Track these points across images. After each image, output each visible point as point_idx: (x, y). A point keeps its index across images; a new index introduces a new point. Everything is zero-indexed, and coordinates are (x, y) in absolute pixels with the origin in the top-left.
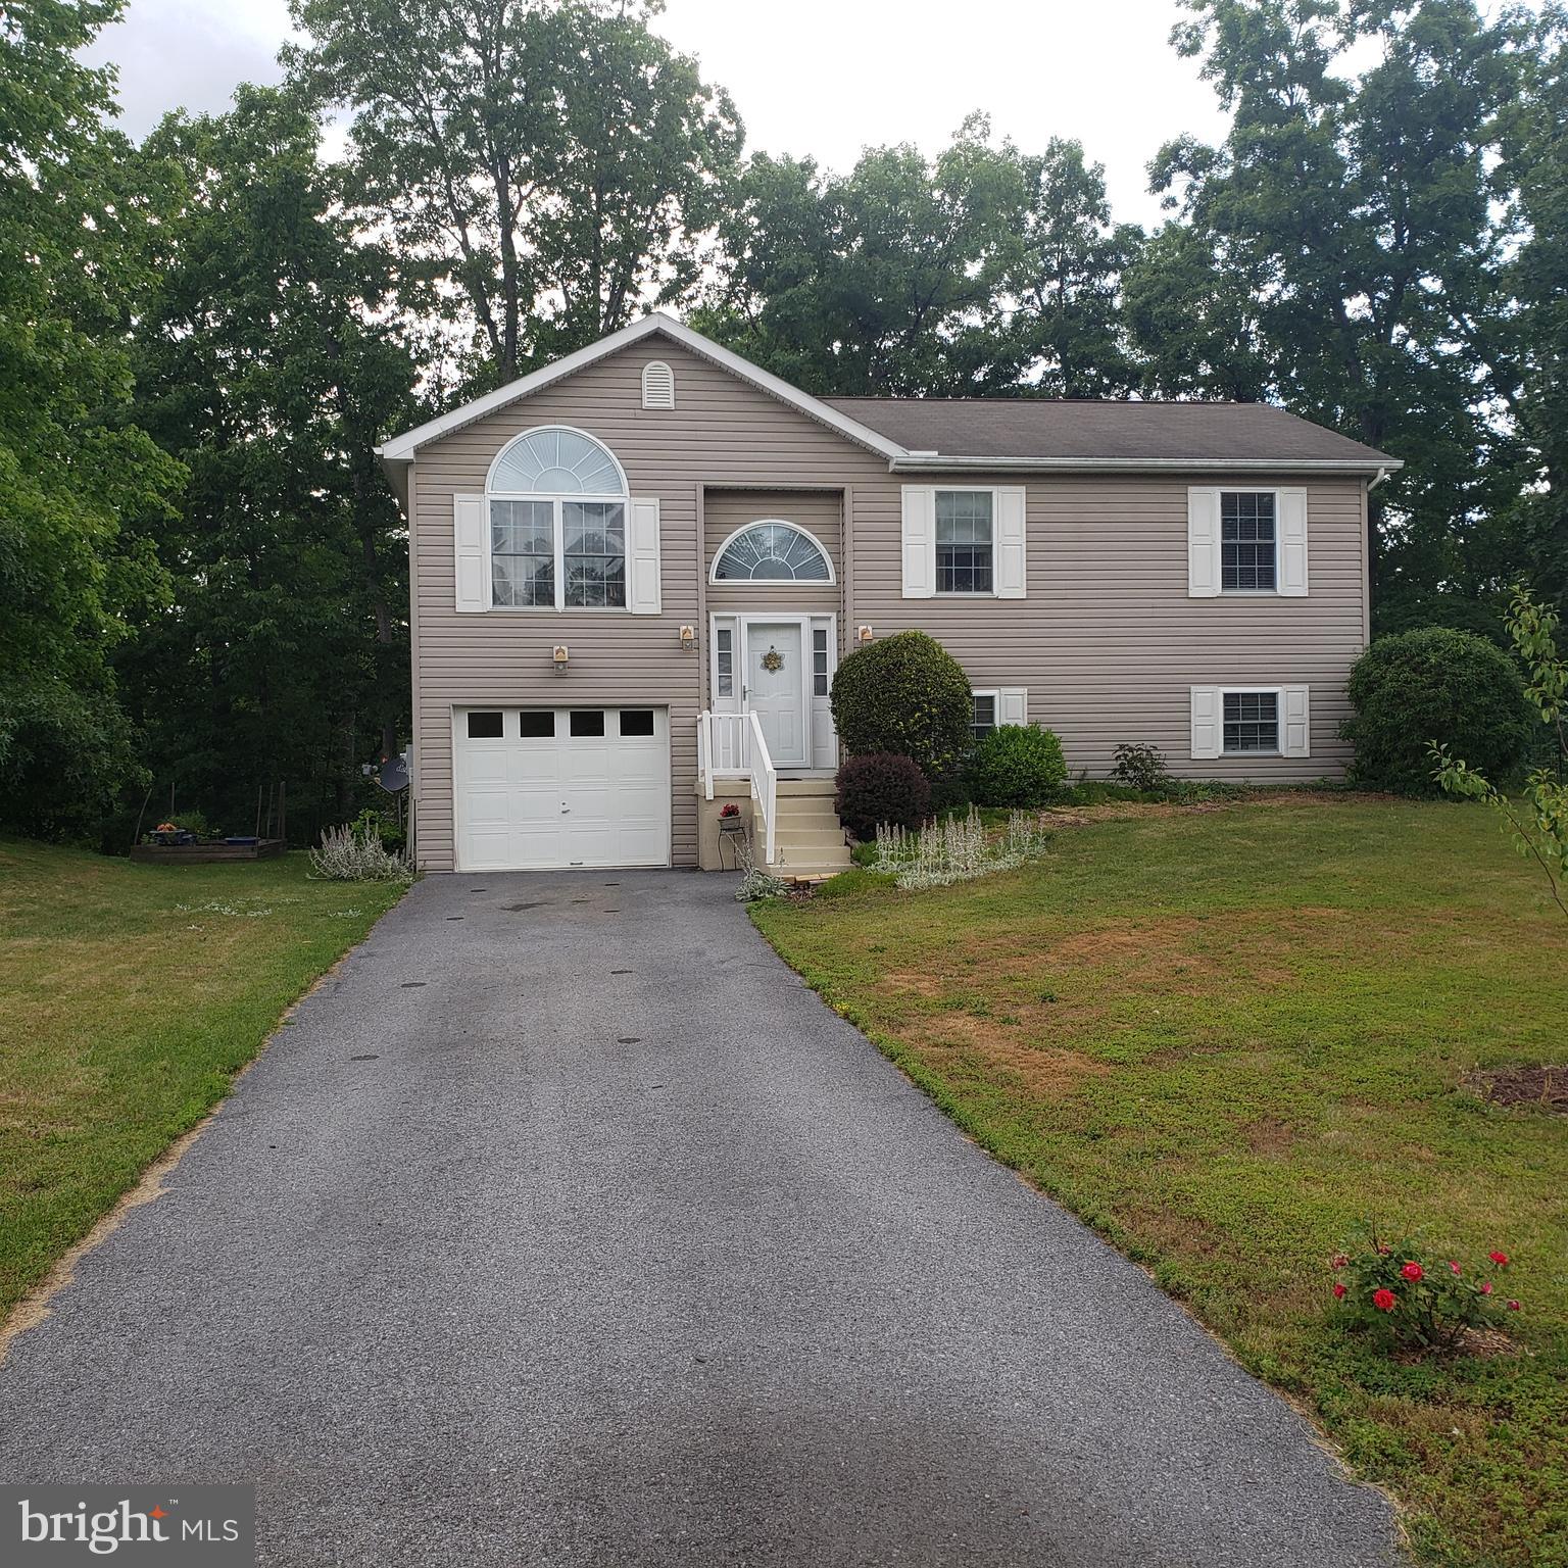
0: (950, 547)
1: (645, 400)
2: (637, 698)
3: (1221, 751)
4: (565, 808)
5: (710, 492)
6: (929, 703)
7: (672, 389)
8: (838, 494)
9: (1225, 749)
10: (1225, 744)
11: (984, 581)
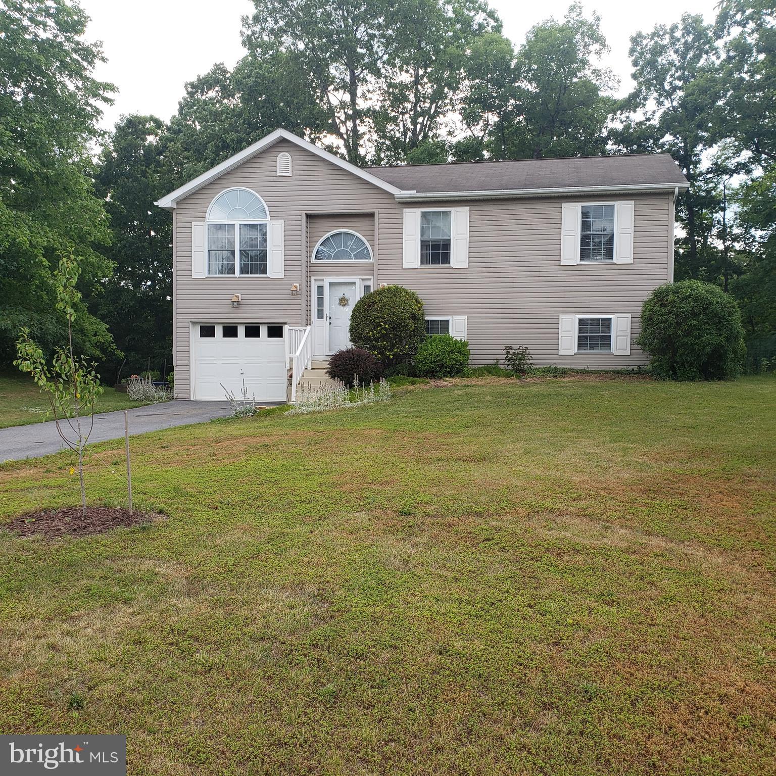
0: (429, 241)
1: (278, 172)
2: (275, 320)
3: (576, 351)
4: (242, 372)
5: (309, 217)
6: (385, 323)
7: (290, 166)
8: (371, 215)
9: (578, 350)
10: (578, 347)
11: (446, 259)
